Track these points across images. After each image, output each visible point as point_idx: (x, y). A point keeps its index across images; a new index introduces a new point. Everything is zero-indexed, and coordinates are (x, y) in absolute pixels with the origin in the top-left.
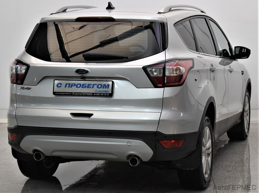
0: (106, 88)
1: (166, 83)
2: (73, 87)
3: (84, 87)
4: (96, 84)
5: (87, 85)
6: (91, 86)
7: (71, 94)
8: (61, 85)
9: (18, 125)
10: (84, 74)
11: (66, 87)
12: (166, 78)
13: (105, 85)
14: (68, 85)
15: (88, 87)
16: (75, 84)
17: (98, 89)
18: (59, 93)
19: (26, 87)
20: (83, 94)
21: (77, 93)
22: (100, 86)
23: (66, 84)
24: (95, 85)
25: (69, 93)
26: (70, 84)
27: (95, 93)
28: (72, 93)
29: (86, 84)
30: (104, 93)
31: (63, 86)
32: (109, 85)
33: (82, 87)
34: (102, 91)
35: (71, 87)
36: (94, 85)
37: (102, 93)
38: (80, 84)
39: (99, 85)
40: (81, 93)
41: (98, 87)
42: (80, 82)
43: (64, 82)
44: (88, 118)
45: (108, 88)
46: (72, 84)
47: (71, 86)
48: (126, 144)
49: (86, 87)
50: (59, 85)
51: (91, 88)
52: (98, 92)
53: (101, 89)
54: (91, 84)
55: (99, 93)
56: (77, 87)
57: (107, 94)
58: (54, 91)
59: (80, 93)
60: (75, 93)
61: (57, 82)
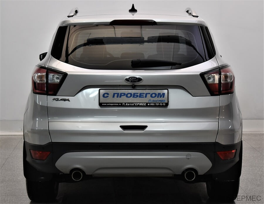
0: (161, 97)
1: (223, 90)
2: (122, 96)
3: (136, 96)
4: (150, 94)
5: (139, 95)
6: (143, 95)
7: (121, 105)
8: (108, 95)
9: (53, 141)
10: (137, 82)
11: (114, 97)
12: (222, 85)
13: (159, 94)
14: (116, 95)
15: (140, 97)
16: (124, 94)
17: (152, 99)
18: (107, 103)
19: (60, 98)
20: (135, 104)
21: (128, 103)
22: (154, 95)
23: (114, 93)
24: (148, 95)
25: (118, 103)
26: (119, 93)
27: (149, 103)
28: (121, 103)
29: (138, 93)
30: (160, 102)
31: (111, 96)
32: (165, 93)
33: (134, 97)
34: (156, 101)
35: (120, 97)
36: (146, 94)
37: (156, 102)
38: (131, 94)
39: (152, 94)
40: (133, 103)
41: (151, 96)
42: (130, 91)
43: (111, 92)
44: (142, 130)
45: (163, 97)
46: (121, 94)
47: (120, 95)
48: (185, 157)
49: (137, 96)
50: (106, 95)
51: (143, 97)
52: (152, 102)
53: (156, 99)
54: (144, 94)
55: (154, 103)
56: (127, 96)
57: (162, 103)
58: (100, 102)
59: (131, 103)
60: (125, 103)
61: (102, 92)
